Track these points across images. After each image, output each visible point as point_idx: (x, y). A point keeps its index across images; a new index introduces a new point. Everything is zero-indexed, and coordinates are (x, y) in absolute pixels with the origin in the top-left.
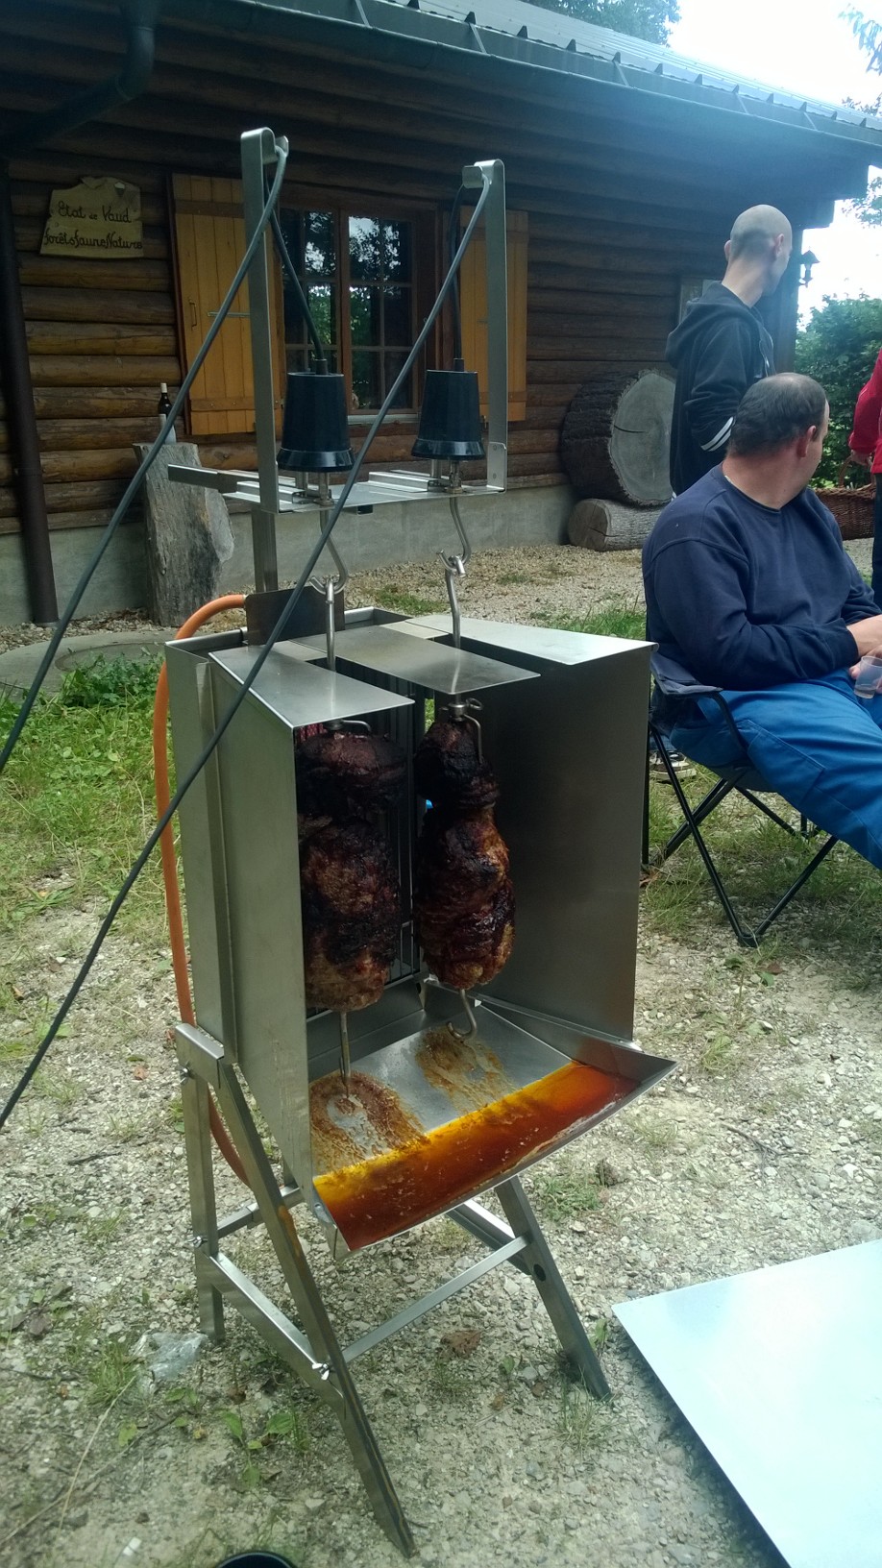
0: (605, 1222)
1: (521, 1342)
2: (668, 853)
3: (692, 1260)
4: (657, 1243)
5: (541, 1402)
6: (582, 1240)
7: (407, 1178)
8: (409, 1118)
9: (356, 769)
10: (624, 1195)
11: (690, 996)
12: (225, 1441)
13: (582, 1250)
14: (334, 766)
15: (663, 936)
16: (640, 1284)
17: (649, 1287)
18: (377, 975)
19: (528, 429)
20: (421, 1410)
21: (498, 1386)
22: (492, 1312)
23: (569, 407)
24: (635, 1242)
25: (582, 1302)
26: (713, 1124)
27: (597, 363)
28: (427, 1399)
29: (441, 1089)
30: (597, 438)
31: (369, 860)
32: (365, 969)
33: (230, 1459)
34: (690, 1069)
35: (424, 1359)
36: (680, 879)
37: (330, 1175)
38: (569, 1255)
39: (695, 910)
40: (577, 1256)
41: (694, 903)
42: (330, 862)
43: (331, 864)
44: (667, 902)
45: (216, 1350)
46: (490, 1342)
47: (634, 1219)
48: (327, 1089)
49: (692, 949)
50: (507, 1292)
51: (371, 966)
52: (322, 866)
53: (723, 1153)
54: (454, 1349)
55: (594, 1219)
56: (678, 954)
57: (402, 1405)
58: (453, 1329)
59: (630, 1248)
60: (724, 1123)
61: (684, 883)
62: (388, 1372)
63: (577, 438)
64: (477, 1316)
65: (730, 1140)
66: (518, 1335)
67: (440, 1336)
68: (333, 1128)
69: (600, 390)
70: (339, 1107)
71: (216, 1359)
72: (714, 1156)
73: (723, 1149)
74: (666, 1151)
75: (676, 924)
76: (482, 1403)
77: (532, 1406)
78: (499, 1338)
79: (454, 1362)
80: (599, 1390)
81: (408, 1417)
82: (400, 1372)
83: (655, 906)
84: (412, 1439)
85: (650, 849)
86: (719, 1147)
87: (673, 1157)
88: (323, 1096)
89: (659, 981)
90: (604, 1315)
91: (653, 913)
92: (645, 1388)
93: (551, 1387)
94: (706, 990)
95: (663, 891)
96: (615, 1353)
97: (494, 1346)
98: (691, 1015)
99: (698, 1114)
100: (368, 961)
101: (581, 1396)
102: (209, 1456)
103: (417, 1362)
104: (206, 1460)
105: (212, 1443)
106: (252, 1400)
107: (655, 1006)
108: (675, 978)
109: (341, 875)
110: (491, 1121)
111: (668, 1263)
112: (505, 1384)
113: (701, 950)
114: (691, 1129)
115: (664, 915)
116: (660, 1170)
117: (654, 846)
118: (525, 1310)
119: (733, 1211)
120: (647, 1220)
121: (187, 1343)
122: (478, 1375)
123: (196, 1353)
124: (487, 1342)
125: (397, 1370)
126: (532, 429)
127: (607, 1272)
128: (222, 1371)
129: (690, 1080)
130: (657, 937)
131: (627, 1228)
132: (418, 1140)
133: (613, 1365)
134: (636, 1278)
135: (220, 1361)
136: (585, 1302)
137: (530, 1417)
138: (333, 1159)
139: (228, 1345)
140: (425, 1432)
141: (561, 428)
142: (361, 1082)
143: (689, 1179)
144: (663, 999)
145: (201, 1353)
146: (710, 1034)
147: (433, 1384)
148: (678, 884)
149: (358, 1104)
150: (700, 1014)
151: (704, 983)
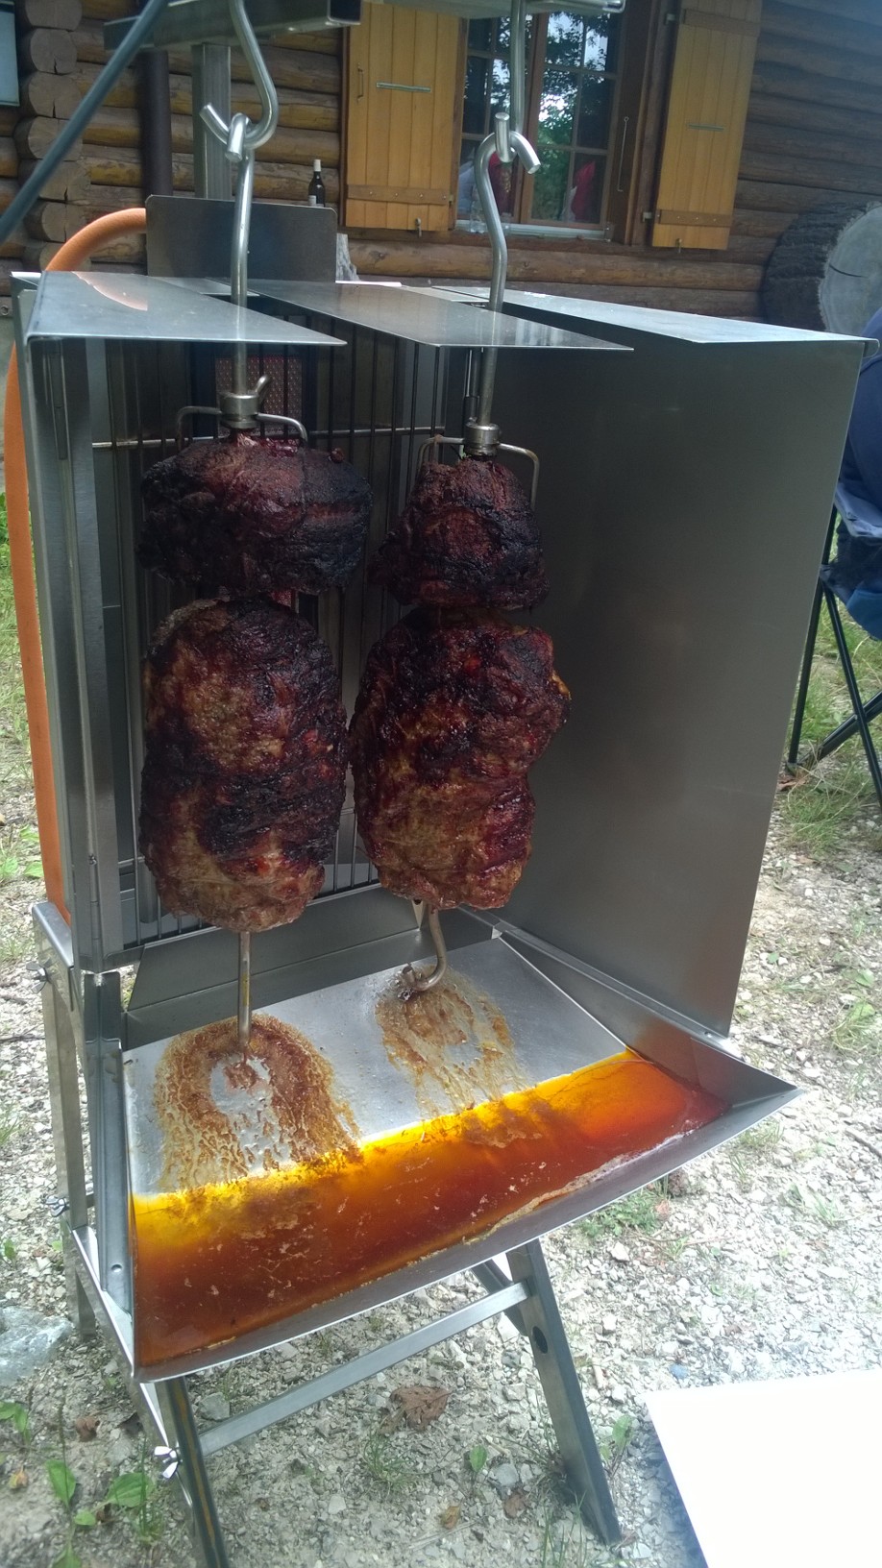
0: (658, 1251)
1: (504, 1421)
2: (823, 753)
3: (775, 1334)
4: (730, 1298)
5: (515, 1527)
6: (622, 1273)
7: (304, 1221)
8: (340, 1111)
9: (261, 500)
10: (692, 1213)
11: (826, 941)
12: (50, 1498)
13: (618, 1288)
14: (223, 491)
15: (802, 857)
16: (693, 1359)
17: (706, 1366)
18: (289, 879)
19: (727, 261)
20: (337, 1504)
21: (456, 1487)
22: (472, 1363)
23: (780, 240)
24: (697, 1290)
25: (604, 1372)
26: (833, 1128)
27: (821, 190)
28: (349, 1489)
29: (405, 1068)
30: (807, 279)
31: (281, 678)
32: (266, 868)
33: (48, 1531)
34: (812, 1043)
35: (360, 1421)
36: (834, 787)
37: (181, 1195)
38: (599, 1293)
39: (848, 830)
40: (611, 1297)
41: (848, 820)
42: (210, 673)
43: (209, 677)
44: (812, 814)
45: (79, 1349)
46: (460, 1412)
47: (701, 1254)
48: (221, 1042)
49: (838, 878)
50: (500, 1336)
51: (277, 864)
52: (194, 678)
53: (844, 1174)
54: (405, 1415)
55: (645, 1243)
56: (818, 883)
57: (311, 1491)
58: (413, 1379)
59: (689, 1299)
60: (850, 1129)
61: (839, 793)
62: (305, 1432)
63: (783, 276)
64: (451, 1366)
65: (856, 1158)
66: (502, 1407)
67: (392, 1388)
68: (211, 1111)
69: (818, 222)
70: (231, 1076)
71: (75, 1363)
72: (829, 1177)
73: (844, 1168)
74: (763, 1159)
75: (821, 844)
76: (428, 1511)
77: (499, 1532)
78: (475, 1407)
79: (402, 1435)
80: (603, 1528)
81: (315, 1514)
82: (322, 1436)
83: (797, 818)
84: (313, 1552)
85: (801, 746)
86: (839, 1165)
87: (770, 1166)
88: (210, 1053)
89: (788, 915)
90: (632, 1398)
91: (793, 825)
92: (675, 1532)
93: (533, 1505)
94: (848, 937)
95: (810, 799)
96: (639, 1465)
97: (465, 1419)
98: (824, 967)
99: (815, 1110)
100: (273, 855)
101: (573, 1531)
102: (22, 1518)
103: (348, 1424)
104: (14, 1525)
105: (30, 1499)
106: (106, 1441)
107: (777, 948)
108: (809, 913)
109: (226, 697)
110: (473, 1136)
111: (739, 1331)
112: (468, 1485)
113: (850, 882)
114: (802, 1131)
115: (807, 831)
116: (750, 1185)
117: (806, 743)
118: (519, 1368)
119: (847, 1267)
120: (719, 1259)
121: (42, 1332)
122: (431, 1463)
123: (51, 1350)
124: (457, 1411)
125: (318, 1432)
126: (734, 261)
127: (649, 1330)
128: (78, 1384)
129: (810, 1059)
130: (793, 856)
131: (689, 1266)
132: (345, 1153)
133: (633, 1485)
134: (690, 1348)
135: (78, 1368)
136: (609, 1373)
137: (494, 1550)
138: (195, 1167)
139: (99, 1344)
140: (334, 1544)
141: (766, 264)
142: (279, 1038)
143: (789, 1206)
144: (790, 940)
145: (58, 1350)
146: (846, 998)
147: (363, 1464)
148: (831, 792)
149: (264, 1075)
150: (837, 968)
151: (848, 926)
